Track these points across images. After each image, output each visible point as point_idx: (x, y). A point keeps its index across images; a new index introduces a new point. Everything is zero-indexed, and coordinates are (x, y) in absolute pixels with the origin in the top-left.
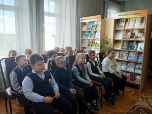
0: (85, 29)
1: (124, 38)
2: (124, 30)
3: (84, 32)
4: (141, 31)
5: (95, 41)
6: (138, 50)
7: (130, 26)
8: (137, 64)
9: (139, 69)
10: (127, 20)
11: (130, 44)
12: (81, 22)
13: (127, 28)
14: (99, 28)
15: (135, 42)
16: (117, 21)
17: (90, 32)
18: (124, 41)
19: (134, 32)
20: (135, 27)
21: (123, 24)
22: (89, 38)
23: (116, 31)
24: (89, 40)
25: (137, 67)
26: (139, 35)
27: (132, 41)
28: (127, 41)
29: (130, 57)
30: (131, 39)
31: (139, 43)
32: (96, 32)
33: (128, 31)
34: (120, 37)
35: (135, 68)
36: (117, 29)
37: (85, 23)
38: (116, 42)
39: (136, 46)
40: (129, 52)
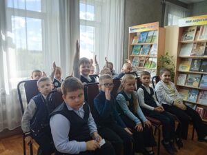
0: (135, 42)
1: (194, 55)
2: (195, 43)
3: (133, 46)
5: (150, 59)
7: (203, 37)
10: (198, 28)
12: (130, 32)
13: (198, 40)
14: (156, 41)
16: (184, 31)
17: (142, 46)
18: (194, 60)
21: (192, 34)
22: (141, 55)
23: (182, 45)
24: (140, 57)
28: (198, 59)
29: (203, 82)
30: (205, 56)
32: (151, 46)
33: (200, 44)
34: (188, 53)
36: (184, 41)
37: (136, 33)
38: (182, 60)
40: (202, 75)
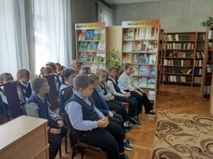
1: (134, 50)
2: (133, 42)
4: (152, 42)
5: (98, 55)
6: (150, 63)
7: (140, 37)
8: (149, 78)
9: (152, 83)
10: (136, 30)
11: (141, 57)
12: (76, 29)
13: (137, 39)
14: (103, 38)
15: (145, 55)
16: (125, 31)
17: (88, 43)
18: (133, 54)
19: (144, 43)
20: (146, 38)
21: (131, 34)
22: (89, 51)
23: (124, 42)
24: (88, 53)
25: (149, 81)
26: (150, 47)
27: (143, 54)
29: (141, 71)
30: (142, 52)
31: (151, 56)
32: (98, 43)
33: (137, 42)
34: (129, 49)
35: (148, 83)
36: (126, 40)
37: (81, 31)
38: (124, 55)
39: (147, 59)
40: (140, 66)
